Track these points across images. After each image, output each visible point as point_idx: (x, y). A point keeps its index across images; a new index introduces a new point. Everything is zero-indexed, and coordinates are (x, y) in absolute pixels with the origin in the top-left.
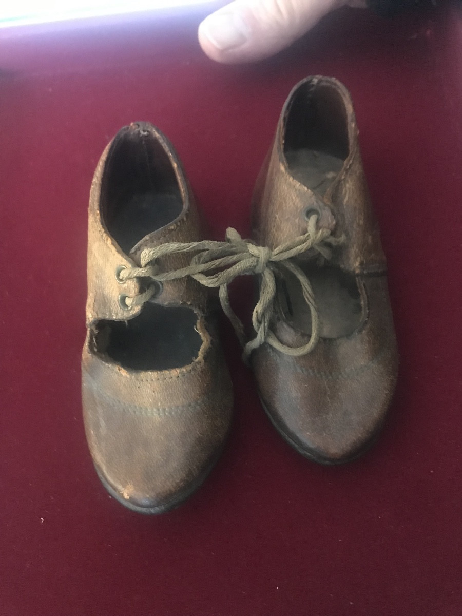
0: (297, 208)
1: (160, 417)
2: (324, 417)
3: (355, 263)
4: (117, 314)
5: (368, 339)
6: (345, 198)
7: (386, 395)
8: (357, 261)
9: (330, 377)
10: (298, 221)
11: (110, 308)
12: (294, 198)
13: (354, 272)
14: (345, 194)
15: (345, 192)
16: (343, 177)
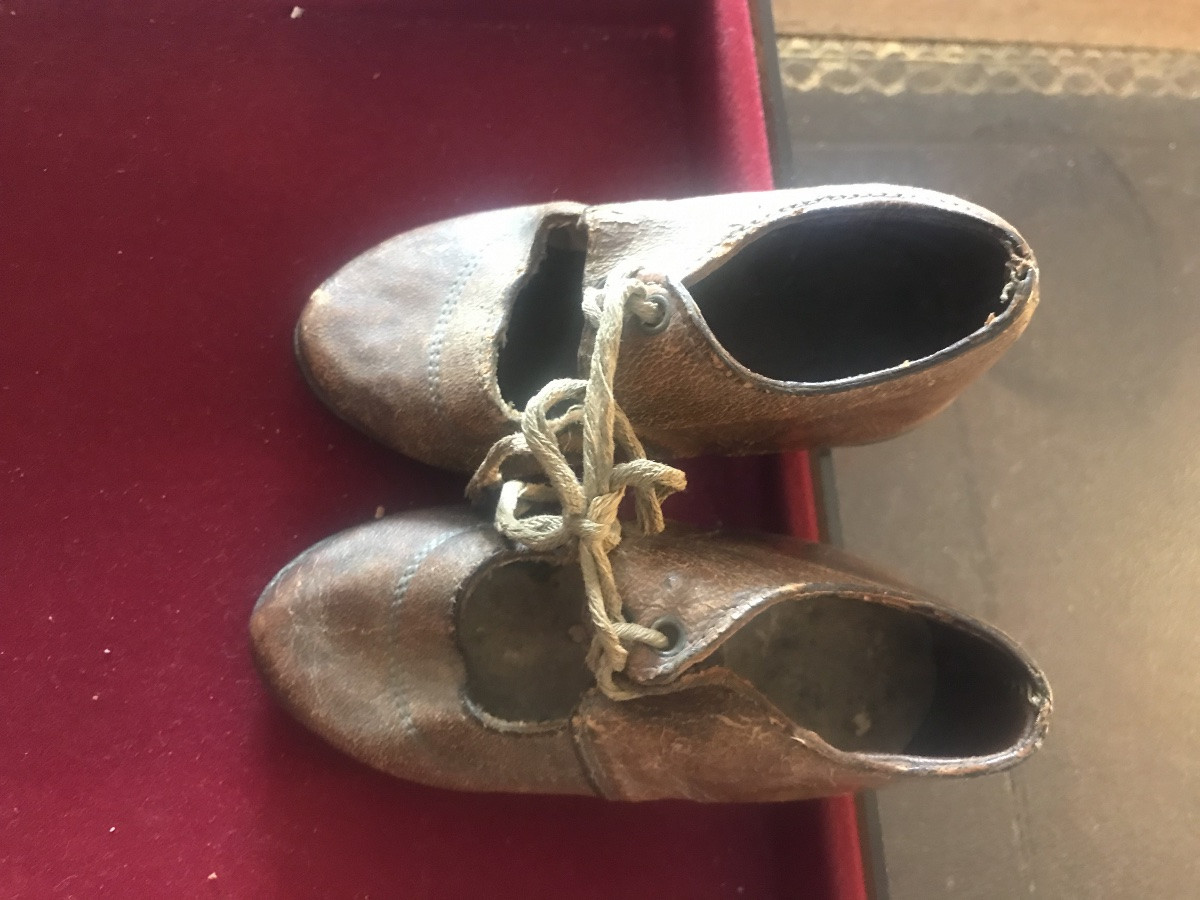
0: (687, 606)
1: (429, 346)
2: (322, 616)
3: (592, 719)
4: (592, 271)
5: (450, 722)
6: (731, 719)
7: (350, 741)
8: (598, 723)
9: (390, 639)
10: (659, 606)
11: (603, 257)
12: (709, 603)
13: (576, 713)
14: (739, 721)
15: (745, 723)
16: (773, 720)
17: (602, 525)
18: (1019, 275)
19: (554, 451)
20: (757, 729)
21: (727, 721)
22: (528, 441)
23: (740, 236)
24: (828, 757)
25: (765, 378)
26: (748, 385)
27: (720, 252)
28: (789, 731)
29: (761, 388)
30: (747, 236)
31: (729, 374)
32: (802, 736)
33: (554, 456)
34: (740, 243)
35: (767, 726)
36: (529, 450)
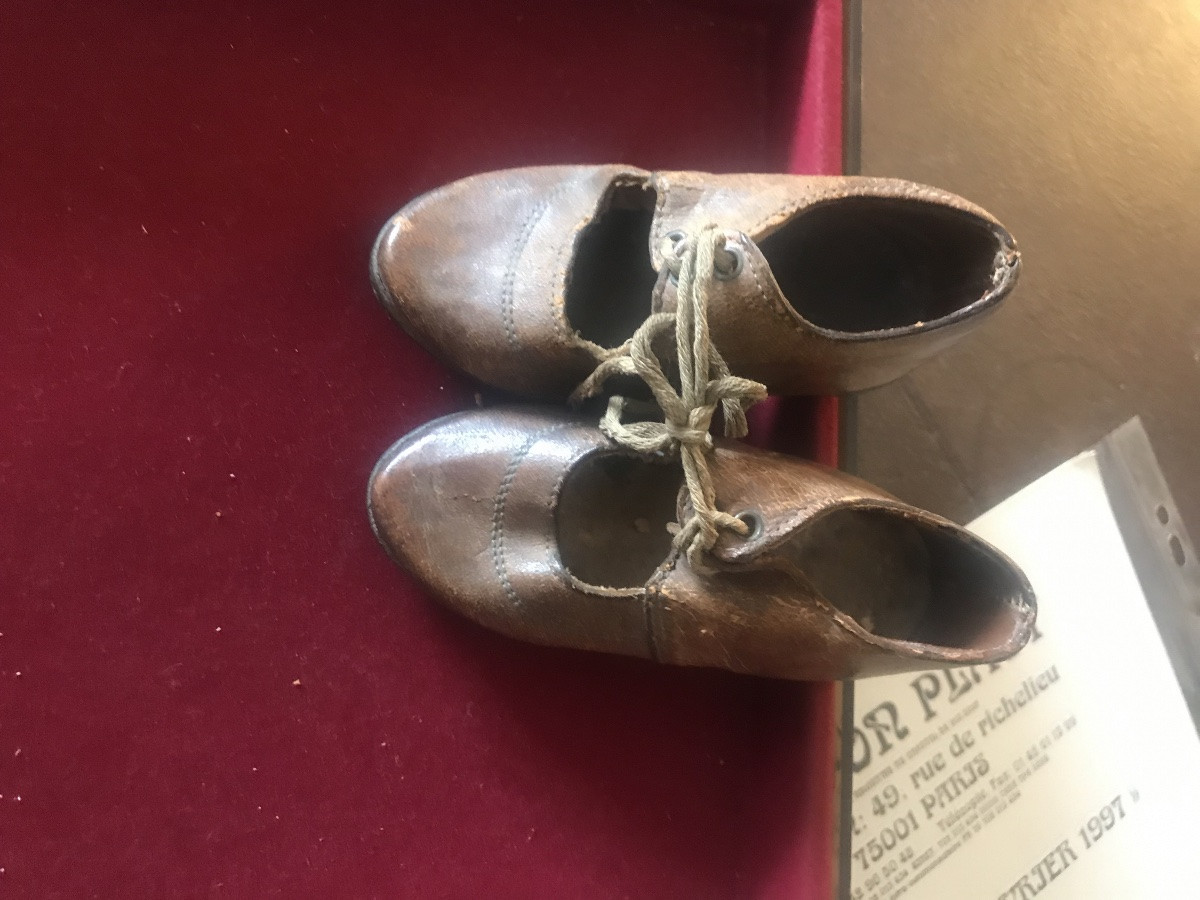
3: (666, 589)
4: (660, 225)
6: (783, 600)
8: (671, 593)
10: (743, 501)
11: (670, 214)
12: (786, 502)
14: (789, 602)
15: (795, 604)
16: (818, 604)
17: (697, 432)
18: (1010, 262)
19: (658, 373)
20: (804, 609)
21: (779, 601)
22: (636, 365)
23: (794, 210)
24: (860, 636)
25: (813, 325)
26: (799, 329)
27: (778, 219)
28: (831, 613)
29: (809, 333)
30: (799, 210)
31: (787, 318)
32: (841, 618)
33: (658, 376)
34: (793, 215)
35: (813, 608)
36: (637, 372)
